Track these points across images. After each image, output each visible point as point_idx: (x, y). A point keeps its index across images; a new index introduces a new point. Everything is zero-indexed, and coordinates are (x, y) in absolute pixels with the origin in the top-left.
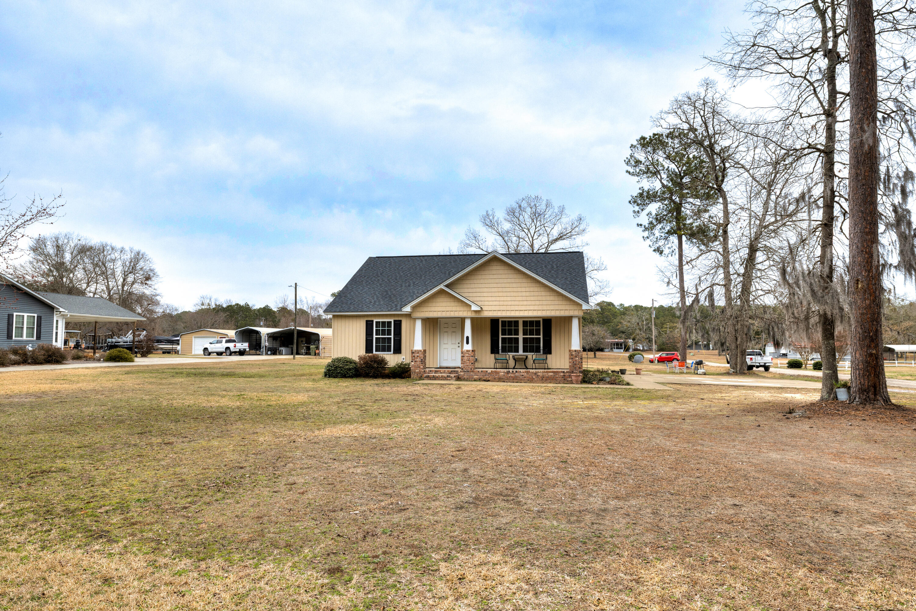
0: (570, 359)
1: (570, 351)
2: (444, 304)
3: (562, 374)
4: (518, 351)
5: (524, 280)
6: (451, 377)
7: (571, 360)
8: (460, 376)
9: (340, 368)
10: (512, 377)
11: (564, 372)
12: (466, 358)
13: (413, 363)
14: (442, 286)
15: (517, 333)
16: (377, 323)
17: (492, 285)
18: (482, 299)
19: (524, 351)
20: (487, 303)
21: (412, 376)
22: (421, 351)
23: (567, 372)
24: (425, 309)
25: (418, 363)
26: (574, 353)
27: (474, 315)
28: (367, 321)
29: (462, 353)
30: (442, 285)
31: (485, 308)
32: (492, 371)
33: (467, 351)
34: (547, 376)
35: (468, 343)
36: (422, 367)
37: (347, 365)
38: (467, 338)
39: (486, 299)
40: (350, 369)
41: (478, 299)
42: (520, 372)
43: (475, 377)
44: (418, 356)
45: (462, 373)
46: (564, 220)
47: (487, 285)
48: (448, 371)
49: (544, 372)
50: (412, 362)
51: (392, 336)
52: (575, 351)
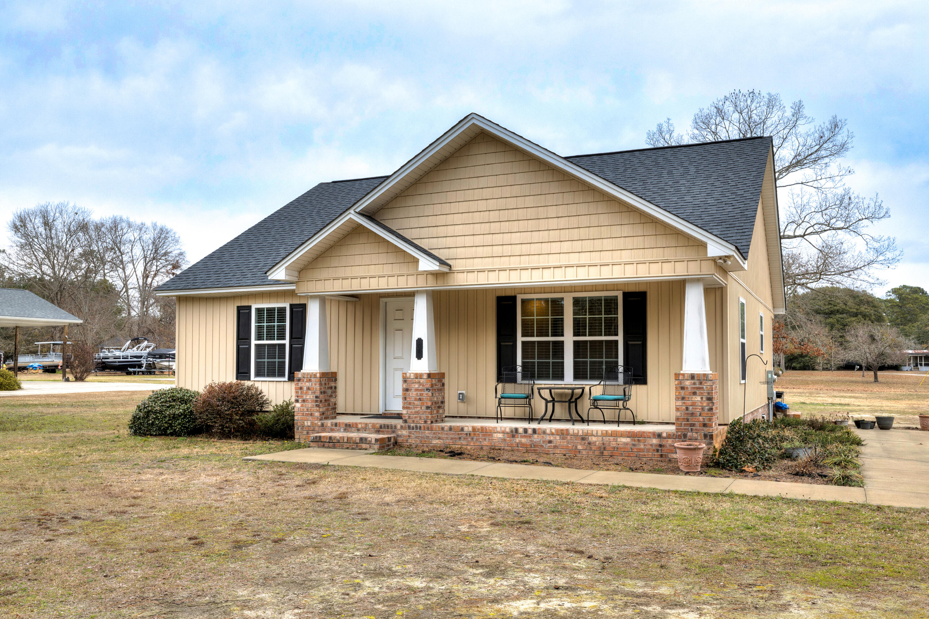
0: (677, 399)
1: (677, 375)
2: (366, 259)
3: (655, 441)
4: (561, 376)
5: (554, 187)
6: (370, 443)
7: (679, 403)
8: (400, 440)
9: (155, 413)
10: (523, 445)
11: (659, 436)
12: (413, 394)
13: (298, 405)
14: (352, 215)
15: (558, 330)
16: (259, 311)
17: (473, 206)
18: (449, 242)
19: (578, 375)
20: (461, 252)
21: (297, 436)
22: (315, 375)
23: (669, 436)
24: (324, 273)
25: (309, 405)
26: (688, 383)
27: (432, 285)
28: (239, 309)
29: (405, 381)
30: (352, 211)
31: (457, 265)
32: (474, 429)
33: (418, 376)
34: (613, 444)
35: (419, 355)
36: (317, 414)
37: (173, 407)
38: (420, 342)
39: (460, 241)
40: (175, 417)
41: (442, 242)
42: (544, 432)
43: (435, 442)
44: (308, 389)
45: (405, 432)
46: (803, 128)
47: (463, 207)
48: (374, 425)
49: (606, 434)
50: (297, 401)
51: (287, 342)
52: (692, 377)
